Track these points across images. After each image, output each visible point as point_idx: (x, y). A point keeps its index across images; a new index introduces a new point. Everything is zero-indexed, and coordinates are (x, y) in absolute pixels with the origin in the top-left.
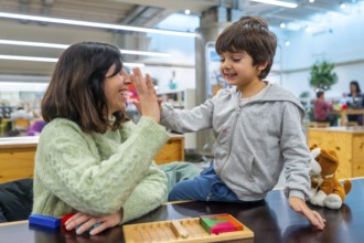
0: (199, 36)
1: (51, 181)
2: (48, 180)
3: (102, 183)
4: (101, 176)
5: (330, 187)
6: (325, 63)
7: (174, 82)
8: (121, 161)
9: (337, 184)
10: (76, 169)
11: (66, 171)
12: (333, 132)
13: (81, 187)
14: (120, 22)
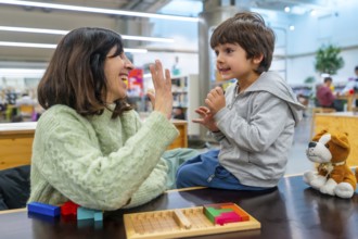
0: (202, 21)
1: (49, 172)
2: (47, 171)
3: (112, 176)
4: (112, 169)
5: (340, 175)
6: (331, 47)
7: (177, 67)
8: (132, 154)
9: (348, 172)
10: (82, 160)
11: (69, 162)
12: (341, 117)
13: (89, 179)
14: (123, 7)
